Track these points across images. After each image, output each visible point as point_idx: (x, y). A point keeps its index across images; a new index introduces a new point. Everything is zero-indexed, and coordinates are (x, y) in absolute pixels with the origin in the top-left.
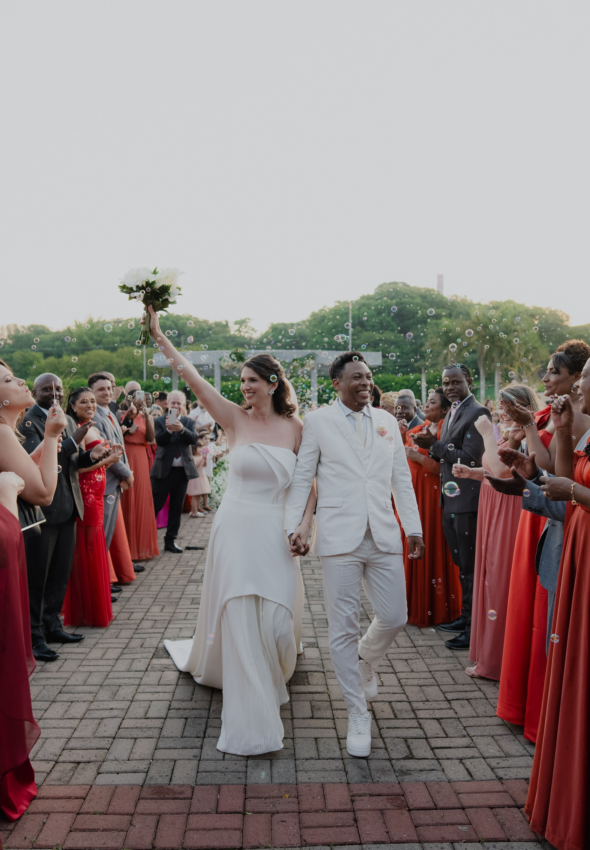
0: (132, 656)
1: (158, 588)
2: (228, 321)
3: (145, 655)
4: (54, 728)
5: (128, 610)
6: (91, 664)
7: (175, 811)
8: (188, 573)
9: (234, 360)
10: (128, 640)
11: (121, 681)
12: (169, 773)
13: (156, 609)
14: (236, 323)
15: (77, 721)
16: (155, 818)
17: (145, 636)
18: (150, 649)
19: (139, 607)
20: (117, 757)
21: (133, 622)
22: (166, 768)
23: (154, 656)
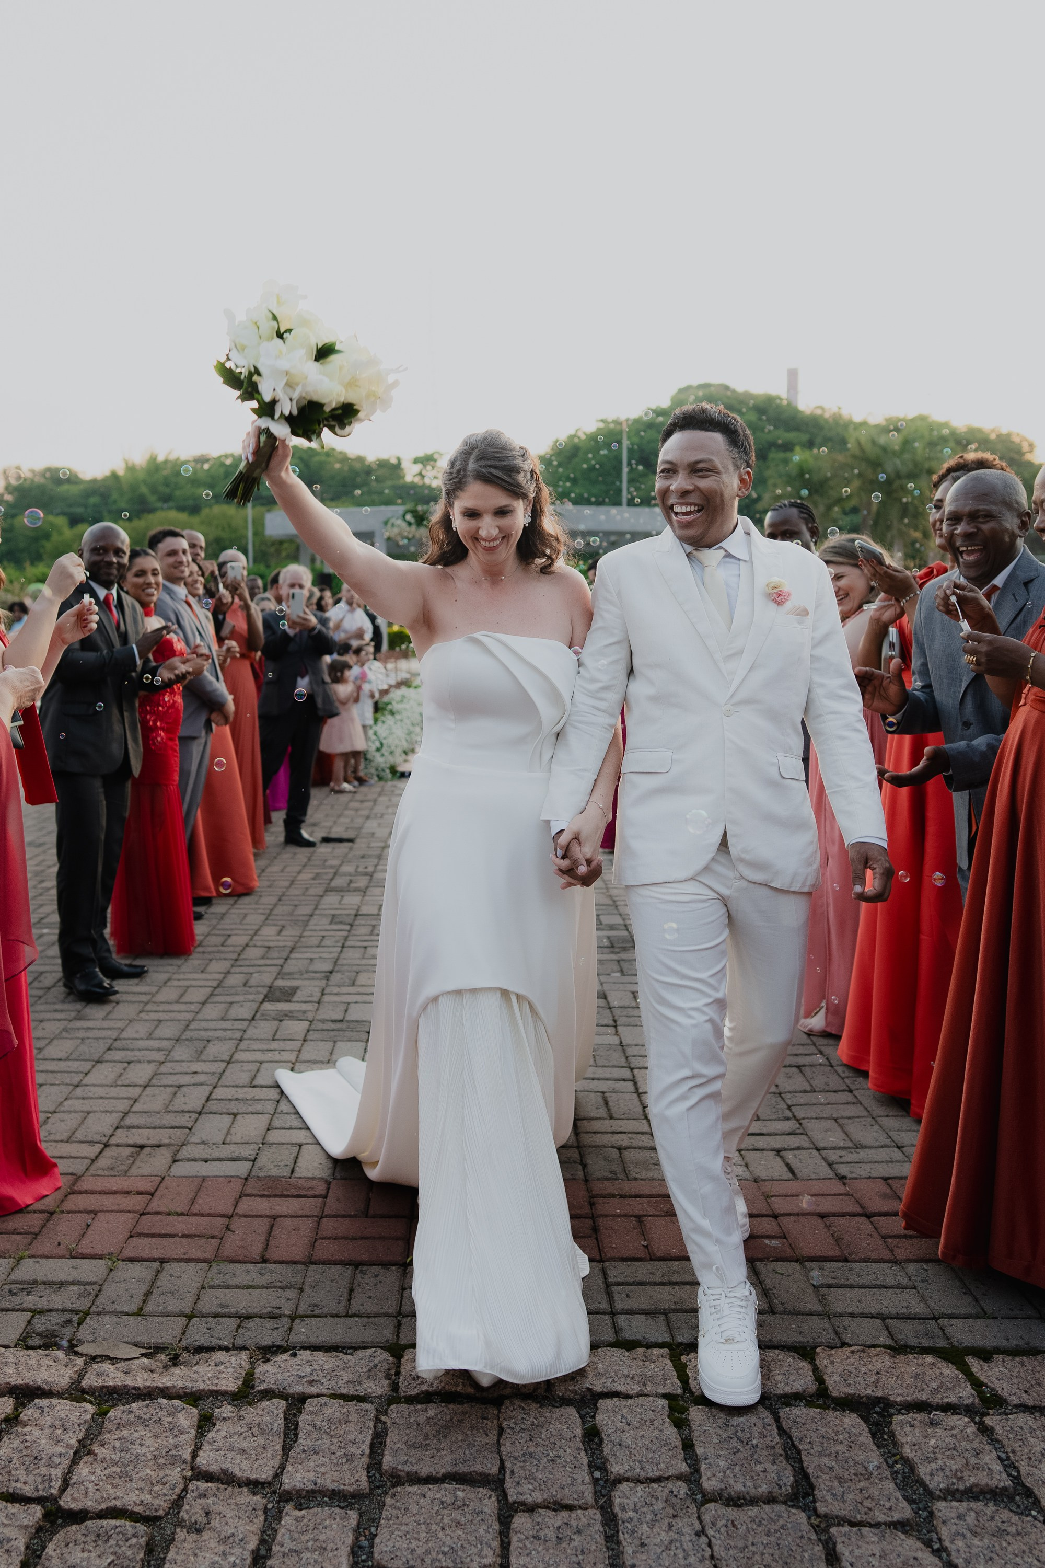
0: (229, 999)
1: (273, 900)
2: (401, 456)
3: (251, 997)
4: (101, 1098)
5: (221, 932)
6: (161, 1008)
7: (300, 1213)
8: (325, 877)
9: (410, 524)
10: (222, 975)
11: (210, 1034)
12: (291, 1163)
13: (269, 932)
14: (416, 461)
15: (138, 1090)
16: (267, 1221)
17: (251, 970)
18: (259, 989)
19: (241, 927)
20: (204, 1139)
21: (231, 949)
22: (286, 1155)
23: (266, 998)
